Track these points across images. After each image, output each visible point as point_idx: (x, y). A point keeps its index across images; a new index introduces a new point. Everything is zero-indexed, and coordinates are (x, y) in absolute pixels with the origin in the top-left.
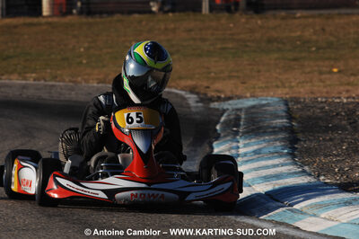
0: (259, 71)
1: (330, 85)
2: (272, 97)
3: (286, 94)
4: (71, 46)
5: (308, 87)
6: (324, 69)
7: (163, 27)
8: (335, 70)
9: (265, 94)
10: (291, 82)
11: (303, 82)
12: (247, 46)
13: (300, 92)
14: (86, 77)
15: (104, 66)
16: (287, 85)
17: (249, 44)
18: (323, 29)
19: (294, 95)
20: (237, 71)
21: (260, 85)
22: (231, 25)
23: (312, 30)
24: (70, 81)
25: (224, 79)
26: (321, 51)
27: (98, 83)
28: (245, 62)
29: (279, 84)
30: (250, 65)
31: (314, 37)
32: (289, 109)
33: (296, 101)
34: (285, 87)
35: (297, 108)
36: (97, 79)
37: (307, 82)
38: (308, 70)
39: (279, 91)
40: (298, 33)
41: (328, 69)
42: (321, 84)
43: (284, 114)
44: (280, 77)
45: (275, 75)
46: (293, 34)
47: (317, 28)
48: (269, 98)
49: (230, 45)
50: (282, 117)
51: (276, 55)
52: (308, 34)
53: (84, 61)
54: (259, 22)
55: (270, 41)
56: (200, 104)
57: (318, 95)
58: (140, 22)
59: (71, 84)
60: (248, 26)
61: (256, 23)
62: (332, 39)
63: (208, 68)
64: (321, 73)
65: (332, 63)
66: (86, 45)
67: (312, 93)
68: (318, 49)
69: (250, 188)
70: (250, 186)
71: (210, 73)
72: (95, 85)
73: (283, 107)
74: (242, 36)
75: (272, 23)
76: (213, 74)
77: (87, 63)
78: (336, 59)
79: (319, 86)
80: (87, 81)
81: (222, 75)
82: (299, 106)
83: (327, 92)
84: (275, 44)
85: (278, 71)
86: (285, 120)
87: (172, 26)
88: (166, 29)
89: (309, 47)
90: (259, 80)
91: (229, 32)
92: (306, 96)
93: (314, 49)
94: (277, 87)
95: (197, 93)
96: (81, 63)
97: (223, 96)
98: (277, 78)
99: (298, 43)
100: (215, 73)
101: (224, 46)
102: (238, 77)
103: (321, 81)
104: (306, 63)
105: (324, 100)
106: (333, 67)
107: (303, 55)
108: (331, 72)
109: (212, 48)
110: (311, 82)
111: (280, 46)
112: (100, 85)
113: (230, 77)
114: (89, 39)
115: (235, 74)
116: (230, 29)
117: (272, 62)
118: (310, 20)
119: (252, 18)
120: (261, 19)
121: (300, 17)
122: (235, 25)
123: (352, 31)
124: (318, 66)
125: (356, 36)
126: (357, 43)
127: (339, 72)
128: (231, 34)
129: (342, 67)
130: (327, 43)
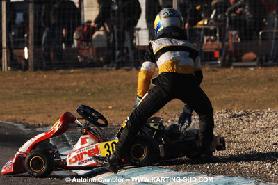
6: (103, 107)
8: (110, 108)
12: (41, 92)
17: (44, 91)
18: (92, 81)
20: (42, 109)
22: (26, 79)
25: (34, 114)
26: (96, 95)
28: (45, 103)
30: (49, 105)
31: (87, 86)
40: (75, 84)
41: (105, 107)
46: (72, 84)
47: (88, 80)
49: (29, 92)
51: (65, 98)
52: (82, 84)
54: (45, 76)
55: (56, 89)
56: (29, 129)
60: (37, 79)
61: (43, 77)
62: (100, 87)
63: (20, 107)
65: (107, 103)
68: (93, 94)
71: (22, 110)
74: (36, 86)
76: (24, 112)
81: (31, 112)
84: (61, 91)
89: (86, 93)
91: (25, 83)
93: (90, 94)
95: (21, 123)
97: (41, 124)
99: (77, 90)
100: (26, 110)
101: (25, 92)
102: (43, 113)
106: (108, 105)
107: (84, 98)
109: (17, 94)
111: (65, 92)
113: (38, 113)
115: (41, 111)
116: (26, 81)
117: (64, 102)
118: (82, 75)
119: (39, 73)
120: (46, 74)
121: (74, 73)
122: (28, 79)
123: (113, 81)
124: (98, 105)
125: (117, 85)
126: (119, 89)
127: (113, 108)
128: (28, 85)
129: (115, 106)
130: (98, 89)
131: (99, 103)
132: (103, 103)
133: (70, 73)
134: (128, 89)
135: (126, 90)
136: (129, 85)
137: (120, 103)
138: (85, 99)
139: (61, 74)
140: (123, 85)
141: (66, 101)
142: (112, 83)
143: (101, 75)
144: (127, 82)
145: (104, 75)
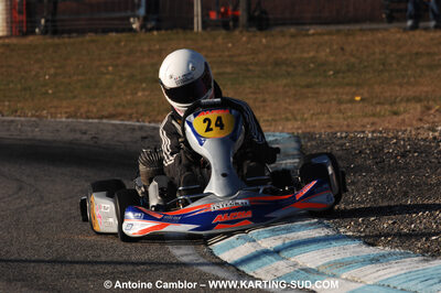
0: (264, 101)
1: (352, 117)
2: (282, 132)
3: (299, 128)
4: (33, 73)
5: (324, 119)
6: (344, 97)
7: (146, 48)
8: (358, 98)
9: (272, 128)
10: (303, 114)
11: (318, 114)
12: (249, 70)
13: (314, 126)
14: (53, 110)
15: (75, 97)
16: (298, 117)
17: (251, 67)
18: (342, 49)
19: (308, 130)
21: (266, 118)
22: (230, 45)
23: (328, 50)
24: (33, 116)
26: (341, 75)
27: (68, 118)
28: (248, 91)
29: (289, 115)
30: (253, 93)
31: (332, 59)
32: (301, 146)
33: (311, 137)
34: (296, 120)
35: (311, 146)
36: (66, 113)
37: (324, 114)
38: (325, 98)
39: (289, 125)
40: (312, 54)
41: (348, 98)
42: (341, 116)
43: (296, 152)
44: (291, 108)
45: (284, 105)
46: (305, 55)
47: (335, 47)
48: (277, 134)
49: (229, 70)
50: (293, 157)
51: (285, 81)
52: (323, 54)
53: (50, 92)
54: (264, 40)
55: (277, 64)
57: (337, 129)
58: (118, 42)
59: (34, 119)
60: (249, 46)
61: (261, 41)
62: (353, 60)
64: (340, 102)
65: (354, 89)
66: (52, 71)
67: (330, 127)
68: (337, 72)
69: (255, 244)
70: (254, 241)
72: (64, 119)
73: (294, 144)
74: (243, 58)
75: (280, 41)
77: (53, 93)
78: (358, 85)
79: (338, 118)
80: (53, 115)
82: (314, 143)
83: (348, 126)
84: (284, 68)
85: (287, 100)
86: (297, 160)
87: (158, 47)
88: (150, 51)
89: (325, 71)
90: (265, 111)
91: (227, 53)
92: (323, 131)
93: (331, 73)
94: (287, 119)
96: (47, 93)
98: (286, 109)
99: (312, 65)
101: (221, 70)
103: (340, 111)
104: (322, 90)
105: (344, 135)
106: (355, 94)
107: (318, 80)
108: (352, 101)
110: (328, 113)
111: (290, 69)
112: (70, 120)
114: (56, 64)
116: (229, 49)
117: (280, 89)
118: (326, 38)
119: (255, 36)
120: (266, 37)
121: (313, 35)
122: (233, 45)
123: (377, 50)
124: (337, 94)
125: (383, 57)
126: (384, 65)
127: (362, 100)
128: (230, 56)
129: (366, 95)
130: (348, 65)
131: (341, 90)
132: (347, 89)
133: (308, 35)
134: (398, 63)
135: (395, 66)
136: (402, 56)
137: (377, 89)
138: (319, 84)
139: (293, 36)
140: (393, 56)
141: (285, 86)
142: (374, 53)
143: (359, 38)
144: (400, 52)
145: (364, 39)
